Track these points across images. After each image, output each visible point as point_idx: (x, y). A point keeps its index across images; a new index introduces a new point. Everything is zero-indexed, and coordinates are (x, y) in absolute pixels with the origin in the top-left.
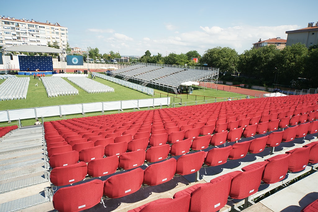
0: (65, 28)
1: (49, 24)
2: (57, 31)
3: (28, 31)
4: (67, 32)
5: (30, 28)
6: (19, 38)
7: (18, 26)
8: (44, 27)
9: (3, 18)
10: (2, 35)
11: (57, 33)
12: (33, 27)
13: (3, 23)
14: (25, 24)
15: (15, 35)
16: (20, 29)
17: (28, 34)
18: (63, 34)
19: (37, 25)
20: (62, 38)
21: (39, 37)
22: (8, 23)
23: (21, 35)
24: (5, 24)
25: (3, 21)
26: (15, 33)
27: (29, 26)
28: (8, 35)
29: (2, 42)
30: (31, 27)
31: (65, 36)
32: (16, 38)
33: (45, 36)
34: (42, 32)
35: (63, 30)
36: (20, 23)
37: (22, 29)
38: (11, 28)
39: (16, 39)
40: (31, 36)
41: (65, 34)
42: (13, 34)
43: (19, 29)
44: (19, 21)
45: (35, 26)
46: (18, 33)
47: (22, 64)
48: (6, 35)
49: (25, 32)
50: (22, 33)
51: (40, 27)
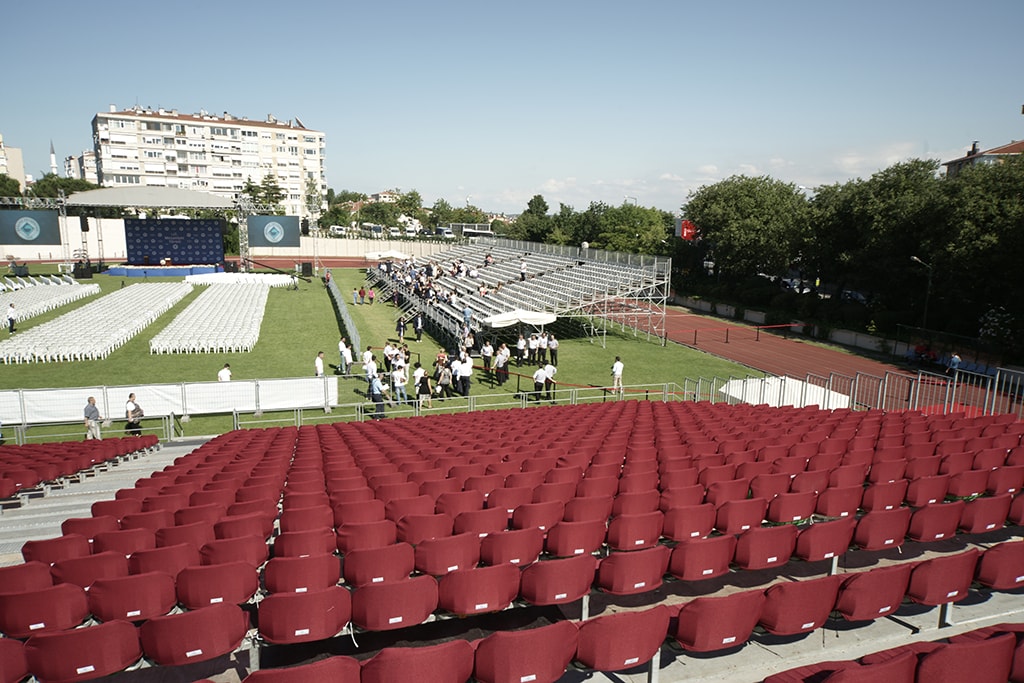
0: (317, 135)
1: (274, 125)
2: (293, 143)
3: (208, 148)
4: (323, 145)
5: (214, 136)
6: (183, 167)
7: (183, 132)
8: (255, 134)
9: (148, 113)
10: (139, 159)
11: (294, 150)
12: (225, 134)
13: (144, 126)
14: (203, 127)
15: (173, 159)
16: (188, 142)
17: (208, 155)
18: (310, 152)
19: (235, 129)
20: (306, 163)
21: (239, 162)
22: (156, 126)
23: (191, 160)
24: (149, 128)
25: (142, 122)
26: (175, 154)
27: (213, 132)
28: (153, 159)
29: (138, 182)
30: (219, 133)
31: (317, 156)
32: (176, 168)
33: (255, 159)
34: (250, 147)
35: (310, 140)
36: (190, 126)
37: (193, 143)
38: (163, 141)
39: (175, 172)
40: (218, 159)
41: (318, 151)
42: (168, 158)
43: (184, 142)
44: (190, 118)
45: (229, 131)
46: (182, 153)
47: (135, 244)
48: (150, 159)
49: (200, 149)
50: (192, 152)
51: (244, 133)
